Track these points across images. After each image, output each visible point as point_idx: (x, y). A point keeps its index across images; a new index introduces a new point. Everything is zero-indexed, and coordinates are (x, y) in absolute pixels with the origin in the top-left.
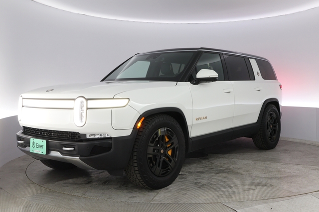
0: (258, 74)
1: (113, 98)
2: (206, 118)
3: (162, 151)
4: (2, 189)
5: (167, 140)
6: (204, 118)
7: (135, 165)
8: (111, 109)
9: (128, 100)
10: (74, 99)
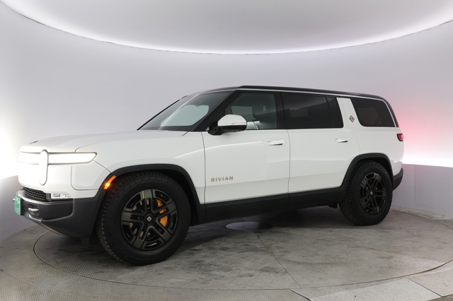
0: (352, 119)
1: (75, 153)
2: (231, 178)
3: (149, 219)
4: (2, 271)
5: (159, 204)
6: (227, 179)
7: (103, 233)
8: (71, 165)
9: (94, 155)
10: (39, 153)
